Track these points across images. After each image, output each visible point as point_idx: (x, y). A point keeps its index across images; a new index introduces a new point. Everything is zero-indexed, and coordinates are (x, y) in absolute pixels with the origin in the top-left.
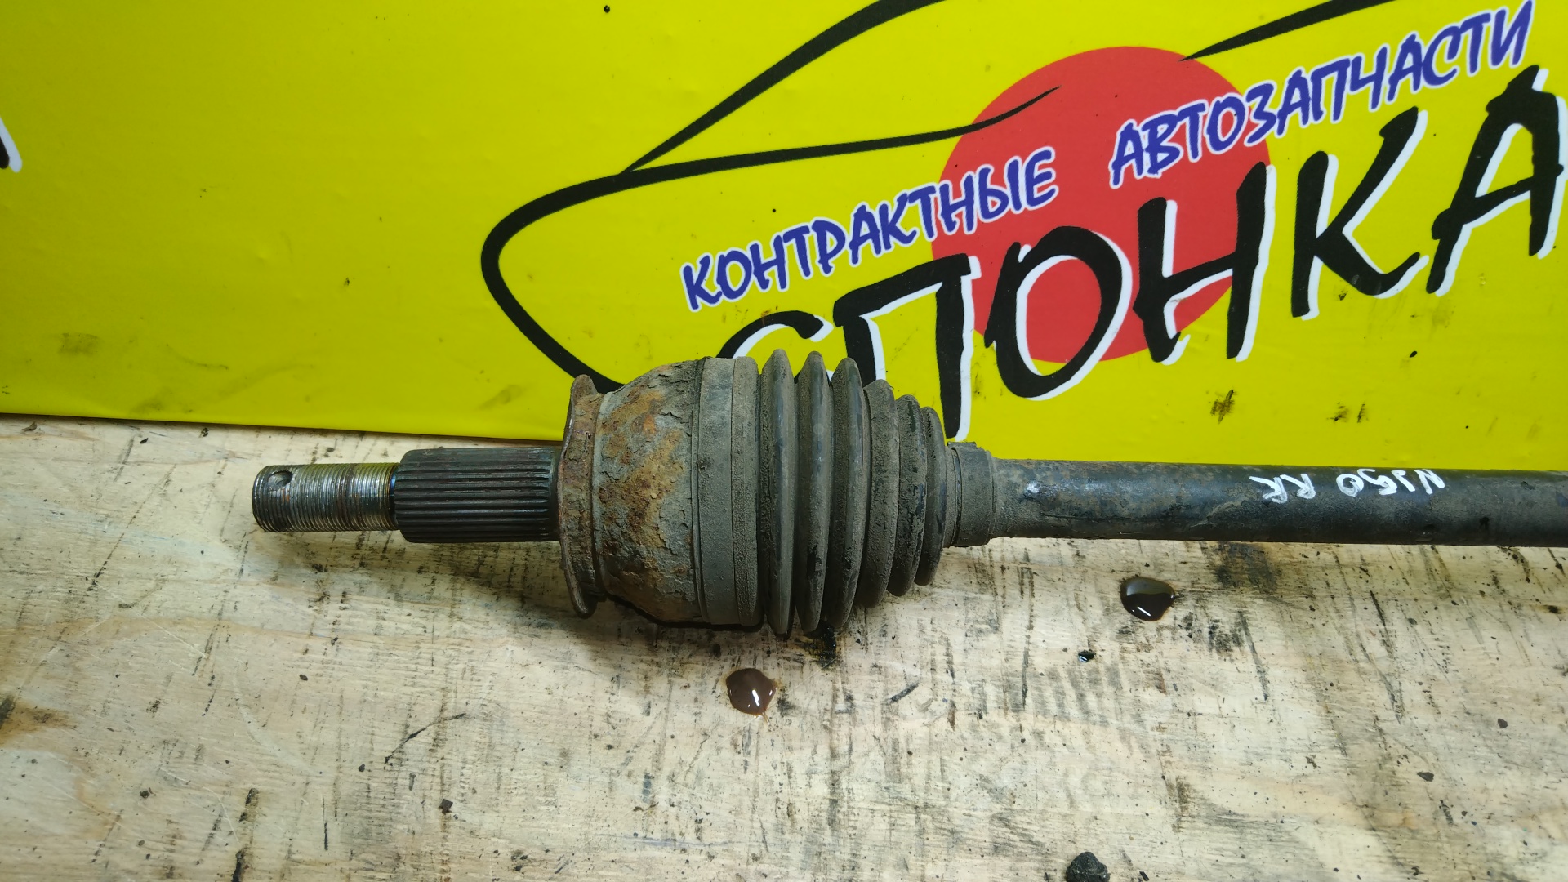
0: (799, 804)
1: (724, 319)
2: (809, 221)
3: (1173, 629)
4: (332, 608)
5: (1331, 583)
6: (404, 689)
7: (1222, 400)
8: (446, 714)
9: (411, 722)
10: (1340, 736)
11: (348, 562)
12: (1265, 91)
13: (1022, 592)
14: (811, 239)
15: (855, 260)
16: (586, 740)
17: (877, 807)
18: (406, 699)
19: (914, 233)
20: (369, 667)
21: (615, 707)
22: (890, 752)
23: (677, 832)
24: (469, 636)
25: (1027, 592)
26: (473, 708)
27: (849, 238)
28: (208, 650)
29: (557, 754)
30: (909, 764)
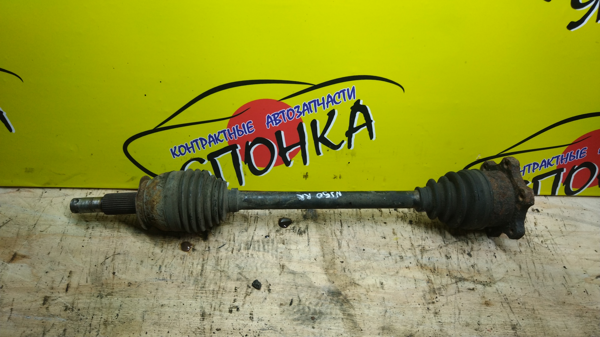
0: (194, 271)
1: (182, 160)
2: (198, 138)
3: (289, 230)
4: (90, 231)
5: (331, 218)
6: (106, 248)
7: (305, 175)
8: (115, 253)
9: (107, 255)
10: (323, 254)
11: (94, 220)
12: (298, 107)
13: (255, 222)
14: (199, 142)
16: (147, 258)
17: (212, 271)
18: (106, 250)
19: (223, 140)
20: (98, 243)
21: (155, 251)
22: (217, 259)
23: (166, 278)
24: (122, 236)
25: (256, 222)
26: (122, 252)
27: (208, 141)
28: (61, 241)
29: (140, 261)
30: (221, 262)
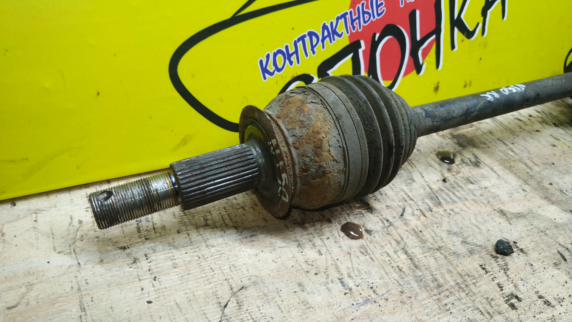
0: (401, 265)
2: (306, 32)
3: (461, 164)
4: (144, 264)
6: (206, 287)
7: (436, 86)
8: (235, 290)
9: (220, 300)
11: (139, 240)
13: (412, 167)
15: (323, 47)
16: (304, 275)
17: (426, 255)
18: (210, 291)
19: (342, 33)
20: (181, 284)
21: (306, 257)
22: (414, 234)
23: (367, 296)
24: (221, 252)
25: (413, 166)
26: (246, 282)
28: (83, 310)
29: (297, 286)
30: (423, 235)
